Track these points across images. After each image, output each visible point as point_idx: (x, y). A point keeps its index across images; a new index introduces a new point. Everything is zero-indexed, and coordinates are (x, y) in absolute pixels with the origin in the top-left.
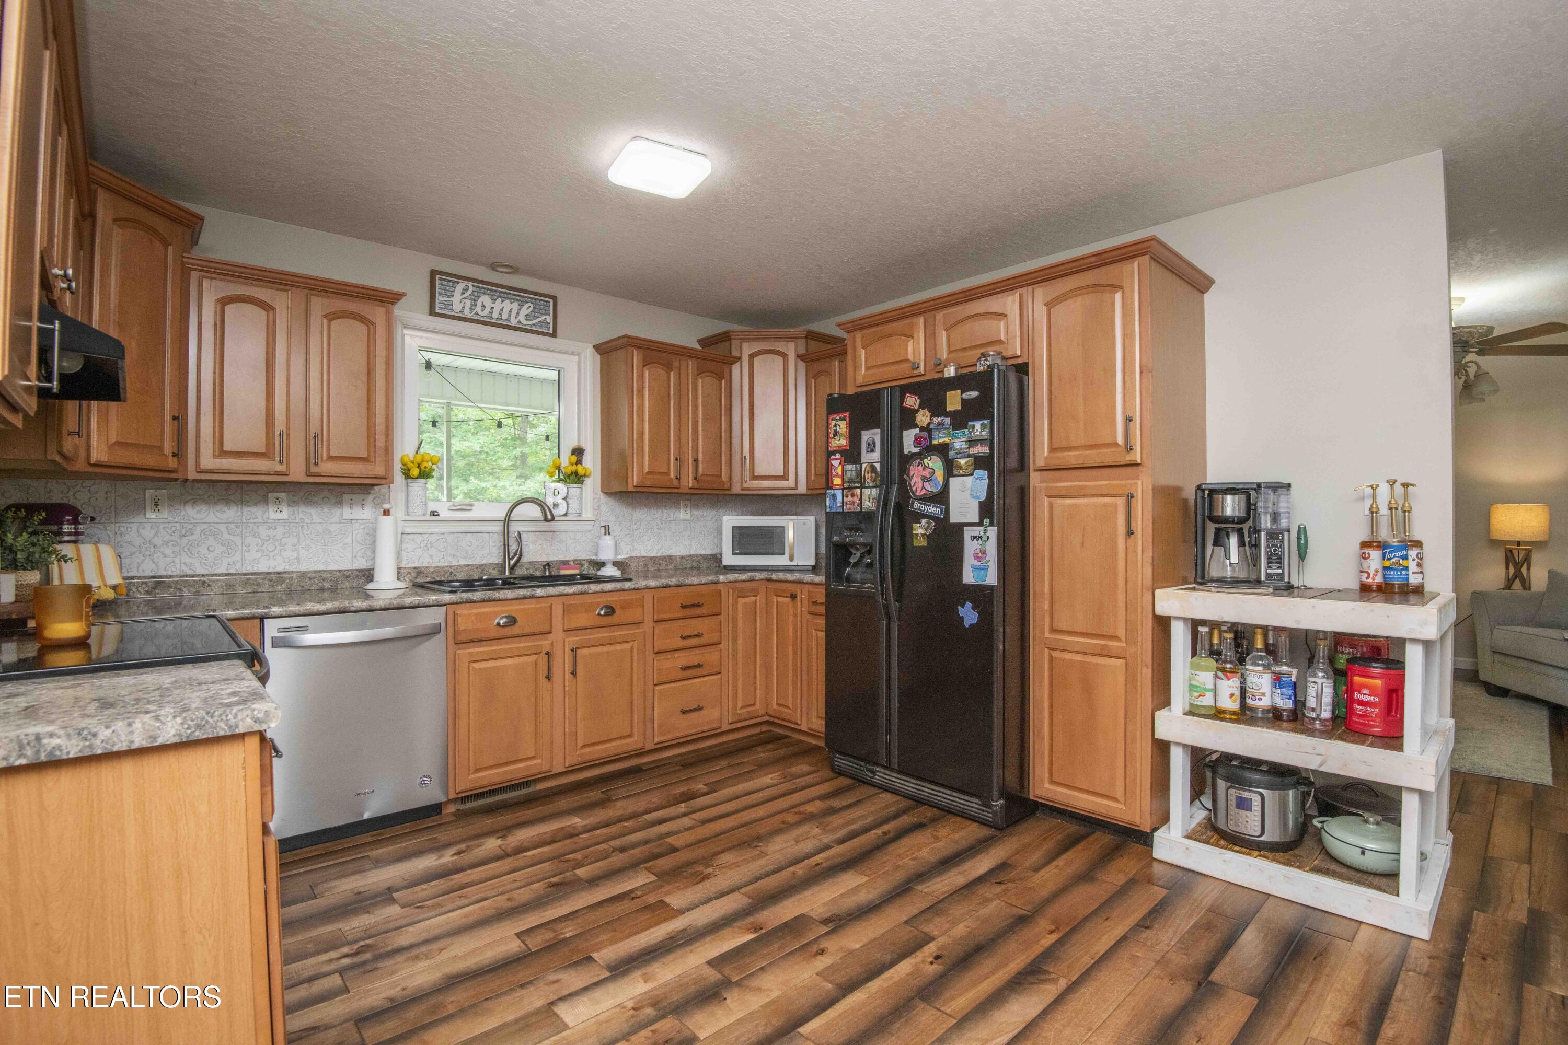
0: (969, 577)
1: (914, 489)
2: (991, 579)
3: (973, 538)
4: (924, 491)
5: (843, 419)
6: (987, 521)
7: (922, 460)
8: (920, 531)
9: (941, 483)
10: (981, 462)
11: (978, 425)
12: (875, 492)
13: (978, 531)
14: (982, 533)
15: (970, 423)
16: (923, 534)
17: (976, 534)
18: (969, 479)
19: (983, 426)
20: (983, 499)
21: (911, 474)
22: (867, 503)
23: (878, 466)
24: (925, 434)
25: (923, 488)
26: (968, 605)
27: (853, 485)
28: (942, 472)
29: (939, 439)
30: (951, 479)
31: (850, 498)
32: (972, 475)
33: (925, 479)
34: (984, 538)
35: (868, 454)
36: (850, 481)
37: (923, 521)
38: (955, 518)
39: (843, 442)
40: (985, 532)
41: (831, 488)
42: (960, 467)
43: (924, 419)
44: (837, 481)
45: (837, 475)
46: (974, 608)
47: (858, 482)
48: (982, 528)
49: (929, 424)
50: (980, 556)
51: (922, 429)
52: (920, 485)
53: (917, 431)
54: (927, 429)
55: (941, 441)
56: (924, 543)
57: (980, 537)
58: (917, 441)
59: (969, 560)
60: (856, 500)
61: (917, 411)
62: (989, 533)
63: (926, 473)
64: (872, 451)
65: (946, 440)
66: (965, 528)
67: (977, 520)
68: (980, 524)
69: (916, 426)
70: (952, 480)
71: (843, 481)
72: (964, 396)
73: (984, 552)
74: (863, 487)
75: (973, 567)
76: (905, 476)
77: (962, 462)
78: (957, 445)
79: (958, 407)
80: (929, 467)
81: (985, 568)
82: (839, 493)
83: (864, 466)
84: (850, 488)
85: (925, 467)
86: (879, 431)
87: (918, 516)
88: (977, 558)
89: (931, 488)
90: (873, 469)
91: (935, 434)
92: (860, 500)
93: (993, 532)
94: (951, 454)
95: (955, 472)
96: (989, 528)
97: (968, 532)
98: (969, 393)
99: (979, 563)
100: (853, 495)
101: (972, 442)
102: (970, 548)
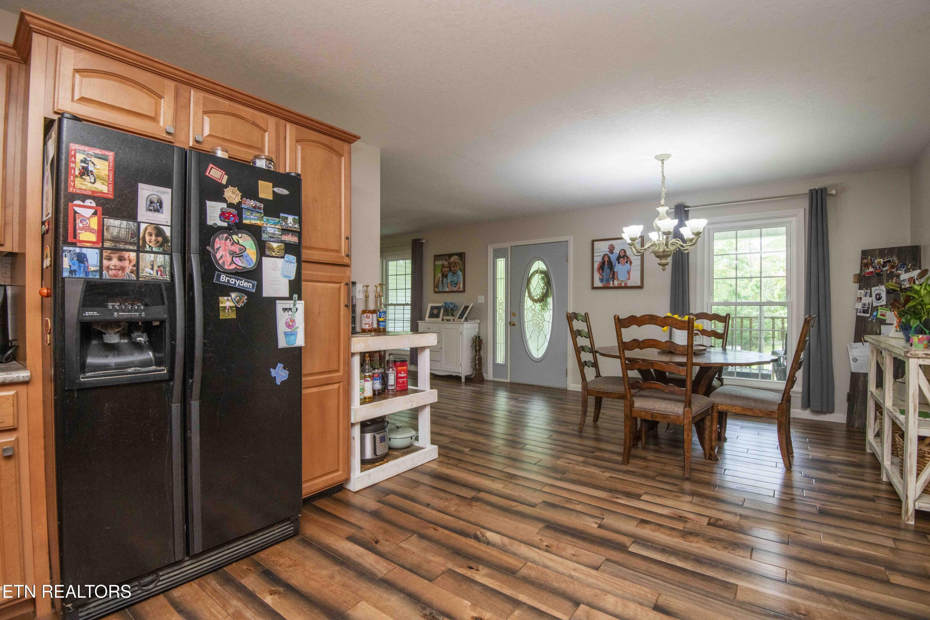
0: (282, 343)
1: (221, 262)
2: (300, 341)
3: (285, 310)
4: (233, 267)
5: (105, 158)
6: (296, 296)
7: (230, 235)
8: (229, 304)
9: (254, 261)
10: (291, 249)
11: (290, 219)
12: (161, 259)
13: (289, 304)
14: (292, 306)
15: (282, 215)
16: (231, 307)
17: (287, 306)
18: (280, 261)
19: (294, 220)
20: (293, 278)
21: (217, 246)
22: (148, 270)
23: (167, 231)
24: (233, 211)
25: (233, 262)
26: (280, 366)
27: (122, 246)
28: (255, 251)
29: (250, 219)
30: (264, 258)
31: (115, 262)
32: (283, 257)
33: (233, 254)
34: (294, 310)
35: (150, 213)
36: (115, 240)
37: (233, 295)
38: (267, 292)
39: (103, 188)
40: (294, 305)
41: (74, 244)
42: (272, 249)
43: (233, 196)
44: (85, 236)
45: (88, 229)
46: (284, 368)
47: (131, 244)
48: (292, 302)
49: (240, 203)
50: (290, 325)
51: (230, 205)
52: (229, 258)
53: (224, 205)
54: (238, 207)
55: (253, 222)
56: (233, 316)
57: (290, 309)
58: (223, 215)
59: (281, 328)
60: (129, 267)
61: (226, 186)
62: (297, 306)
63: (236, 248)
64: (157, 211)
65: (258, 222)
66: (277, 302)
67: (287, 295)
68: (290, 298)
69: (224, 200)
70: (266, 261)
71: (101, 238)
72: (276, 189)
73: (293, 321)
74: (140, 250)
75: (286, 334)
76: (208, 248)
77: (275, 245)
78: (270, 230)
79: (270, 197)
80: (238, 243)
81: (294, 334)
82: (92, 256)
83: (143, 226)
84: (115, 250)
85: (234, 243)
86: (169, 191)
87: (227, 290)
88: (289, 326)
89: (241, 263)
90: (159, 232)
91: (246, 214)
92: (137, 265)
93: (300, 305)
94: (265, 237)
95: (267, 253)
96: (298, 302)
97: (280, 305)
98: (280, 189)
99: (290, 330)
100: (121, 259)
101: (285, 231)
102: (282, 318)
